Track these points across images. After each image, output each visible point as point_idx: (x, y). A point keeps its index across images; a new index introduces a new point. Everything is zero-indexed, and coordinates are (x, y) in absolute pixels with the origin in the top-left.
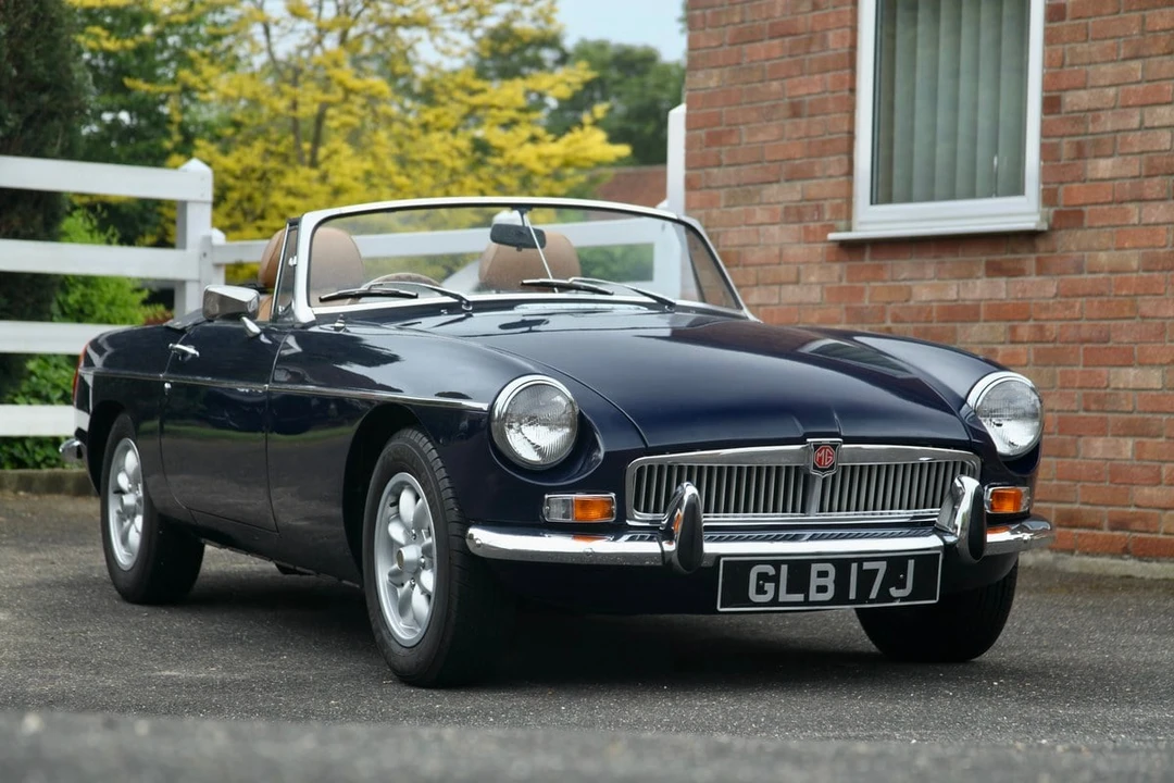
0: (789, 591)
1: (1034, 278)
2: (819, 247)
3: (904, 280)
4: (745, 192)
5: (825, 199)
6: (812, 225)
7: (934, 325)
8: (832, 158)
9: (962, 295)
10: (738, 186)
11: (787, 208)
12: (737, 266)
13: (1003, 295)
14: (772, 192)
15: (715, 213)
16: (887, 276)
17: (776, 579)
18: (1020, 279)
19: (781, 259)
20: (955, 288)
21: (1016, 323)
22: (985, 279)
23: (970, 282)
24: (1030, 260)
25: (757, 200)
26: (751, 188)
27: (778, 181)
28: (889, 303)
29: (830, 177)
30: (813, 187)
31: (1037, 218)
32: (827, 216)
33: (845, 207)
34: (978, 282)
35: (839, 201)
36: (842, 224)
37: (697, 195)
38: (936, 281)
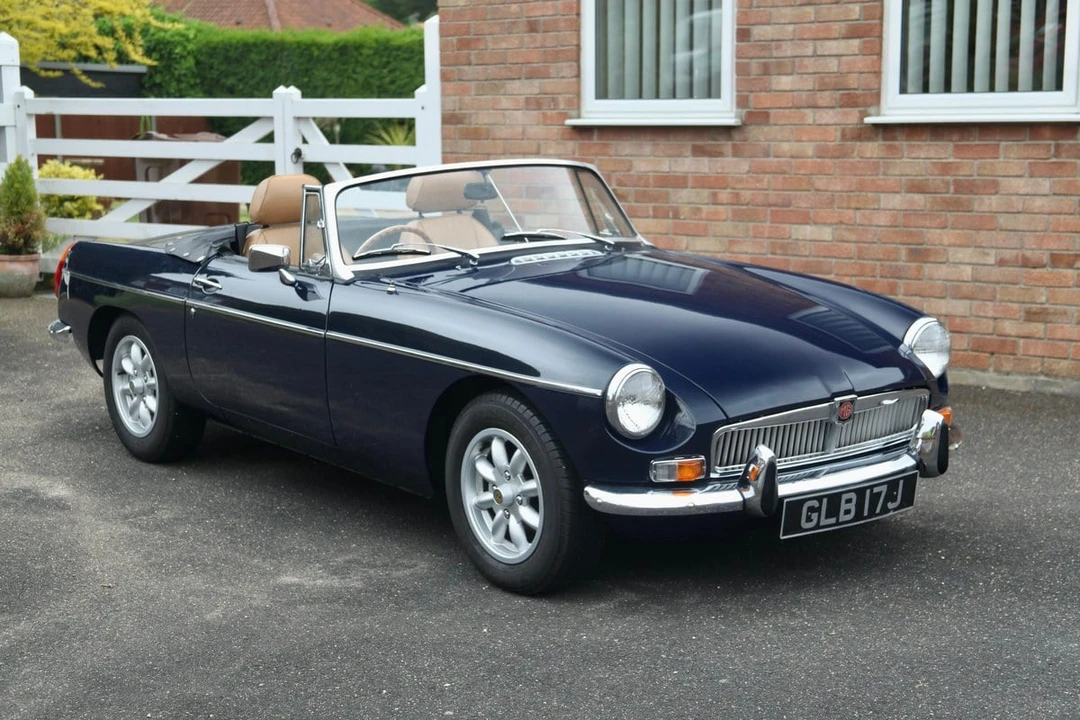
0: (827, 517)
1: (731, 159)
2: (555, 129)
3: (626, 155)
4: (494, 85)
5: (559, 94)
6: (549, 112)
7: (651, 188)
8: (564, 64)
9: (673, 169)
10: (486, 80)
11: (527, 99)
12: (487, 139)
13: (706, 170)
14: (515, 86)
15: (467, 99)
16: (612, 151)
17: (818, 510)
18: (719, 159)
19: (524, 136)
20: (667, 163)
21: (717, 190)
22: (691, 158)
23: (679, 159)
24: (727, 146)
25: (502, 91)
26: (496, 82)
27: (519, 79)
28: (613, 172)
29: (563, 77)
30: (549, 85)
31: (733, 115)
32: (562, 106)
33: (575, 100)
34: (686, 159)
35: (571, 96)
36: (574, 113)
37: (450, 85)
38: (652, 158)
